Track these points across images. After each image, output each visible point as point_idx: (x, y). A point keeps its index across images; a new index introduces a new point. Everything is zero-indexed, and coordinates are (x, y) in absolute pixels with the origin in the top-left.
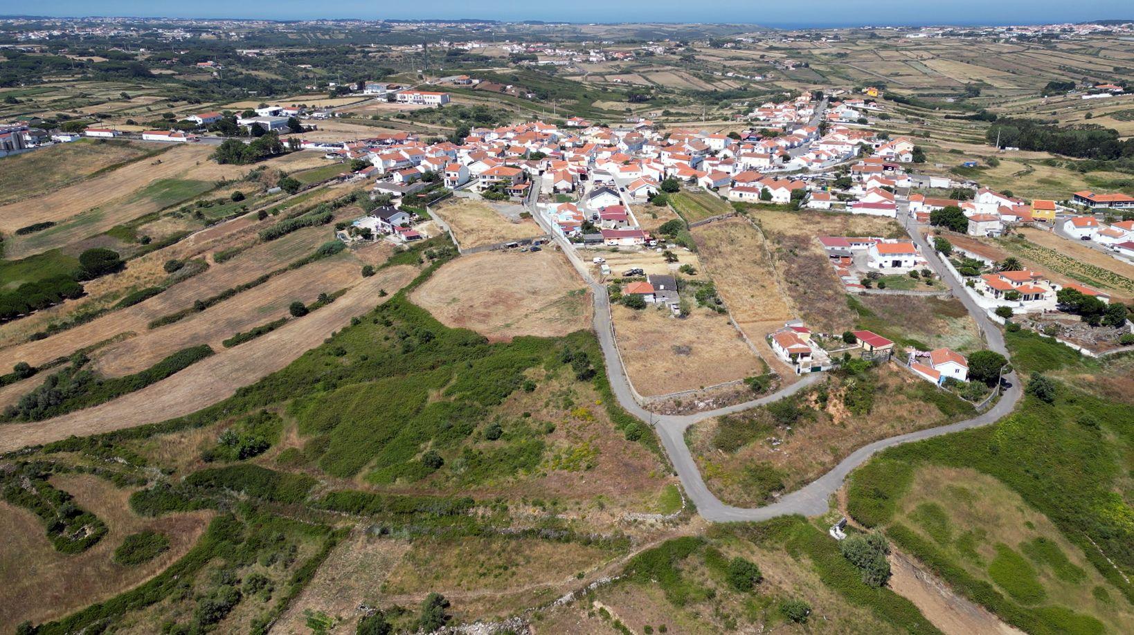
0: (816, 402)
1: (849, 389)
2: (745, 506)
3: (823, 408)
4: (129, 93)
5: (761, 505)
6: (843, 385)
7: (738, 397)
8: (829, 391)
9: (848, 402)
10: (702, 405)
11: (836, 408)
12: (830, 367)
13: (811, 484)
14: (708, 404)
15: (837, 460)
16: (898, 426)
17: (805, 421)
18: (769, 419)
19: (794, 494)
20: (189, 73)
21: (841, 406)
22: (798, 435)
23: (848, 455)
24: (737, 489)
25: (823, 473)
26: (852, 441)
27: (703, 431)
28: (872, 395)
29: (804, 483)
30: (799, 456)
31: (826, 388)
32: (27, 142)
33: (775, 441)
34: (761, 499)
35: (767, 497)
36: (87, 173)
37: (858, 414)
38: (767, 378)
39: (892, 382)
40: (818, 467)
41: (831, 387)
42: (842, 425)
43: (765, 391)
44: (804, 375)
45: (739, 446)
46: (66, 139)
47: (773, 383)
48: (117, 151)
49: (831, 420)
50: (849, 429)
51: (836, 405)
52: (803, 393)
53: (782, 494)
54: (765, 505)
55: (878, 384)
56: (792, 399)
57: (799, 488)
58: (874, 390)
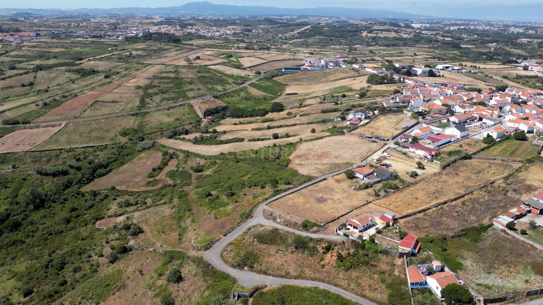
0: (323, 248)
1: (349, 254)
2: (226, 262)
3: (324, 253)
4: (418, 53)
5: (233, 266)
6: (348, 249)
7: (295, 225)
8: (336, 248)
9: (340, 258)
10: (279, 220)
11: (330, 258)
12: (354, 239)
13: (268, 276)
14: (281, 221)
15: (296, 278)
16: (352, 286)
17: (306, 252)
18: (290, 241)
19: (255, 274)
20: (481, 48)
21: (335, 258)
22: (295, 255)
23: (307, 279)
24: (232, 254)
25: (282, 276)
26: (318, 275)
27: (261, 229)
28: (361, 264)
29: (265, 273)
30: (280, 263)
31: (335, 245)
32: (331, 66)
33: (282, 251)
34: (235, 264)
35: (240, 266)
36: (333, 79)
37: (340, 267)
38: (314, 225)
39: (383, 267)
40: (283, 273)
41: (339, 246)
42: (323, 266)
43: (308, 230)
44: (338, 234)
45: (267, 243)
46: (344, 66)
47: (315, 229)
48: (353, 73)
49: (321, 261)
50: (324, 270)
51: (332, 256)
52: (321, 240)
53: (249, 270)
54: (235, 268)
55: (373, 263)
56: (311, 239)
57: (261, 274)
58: (366, 263)
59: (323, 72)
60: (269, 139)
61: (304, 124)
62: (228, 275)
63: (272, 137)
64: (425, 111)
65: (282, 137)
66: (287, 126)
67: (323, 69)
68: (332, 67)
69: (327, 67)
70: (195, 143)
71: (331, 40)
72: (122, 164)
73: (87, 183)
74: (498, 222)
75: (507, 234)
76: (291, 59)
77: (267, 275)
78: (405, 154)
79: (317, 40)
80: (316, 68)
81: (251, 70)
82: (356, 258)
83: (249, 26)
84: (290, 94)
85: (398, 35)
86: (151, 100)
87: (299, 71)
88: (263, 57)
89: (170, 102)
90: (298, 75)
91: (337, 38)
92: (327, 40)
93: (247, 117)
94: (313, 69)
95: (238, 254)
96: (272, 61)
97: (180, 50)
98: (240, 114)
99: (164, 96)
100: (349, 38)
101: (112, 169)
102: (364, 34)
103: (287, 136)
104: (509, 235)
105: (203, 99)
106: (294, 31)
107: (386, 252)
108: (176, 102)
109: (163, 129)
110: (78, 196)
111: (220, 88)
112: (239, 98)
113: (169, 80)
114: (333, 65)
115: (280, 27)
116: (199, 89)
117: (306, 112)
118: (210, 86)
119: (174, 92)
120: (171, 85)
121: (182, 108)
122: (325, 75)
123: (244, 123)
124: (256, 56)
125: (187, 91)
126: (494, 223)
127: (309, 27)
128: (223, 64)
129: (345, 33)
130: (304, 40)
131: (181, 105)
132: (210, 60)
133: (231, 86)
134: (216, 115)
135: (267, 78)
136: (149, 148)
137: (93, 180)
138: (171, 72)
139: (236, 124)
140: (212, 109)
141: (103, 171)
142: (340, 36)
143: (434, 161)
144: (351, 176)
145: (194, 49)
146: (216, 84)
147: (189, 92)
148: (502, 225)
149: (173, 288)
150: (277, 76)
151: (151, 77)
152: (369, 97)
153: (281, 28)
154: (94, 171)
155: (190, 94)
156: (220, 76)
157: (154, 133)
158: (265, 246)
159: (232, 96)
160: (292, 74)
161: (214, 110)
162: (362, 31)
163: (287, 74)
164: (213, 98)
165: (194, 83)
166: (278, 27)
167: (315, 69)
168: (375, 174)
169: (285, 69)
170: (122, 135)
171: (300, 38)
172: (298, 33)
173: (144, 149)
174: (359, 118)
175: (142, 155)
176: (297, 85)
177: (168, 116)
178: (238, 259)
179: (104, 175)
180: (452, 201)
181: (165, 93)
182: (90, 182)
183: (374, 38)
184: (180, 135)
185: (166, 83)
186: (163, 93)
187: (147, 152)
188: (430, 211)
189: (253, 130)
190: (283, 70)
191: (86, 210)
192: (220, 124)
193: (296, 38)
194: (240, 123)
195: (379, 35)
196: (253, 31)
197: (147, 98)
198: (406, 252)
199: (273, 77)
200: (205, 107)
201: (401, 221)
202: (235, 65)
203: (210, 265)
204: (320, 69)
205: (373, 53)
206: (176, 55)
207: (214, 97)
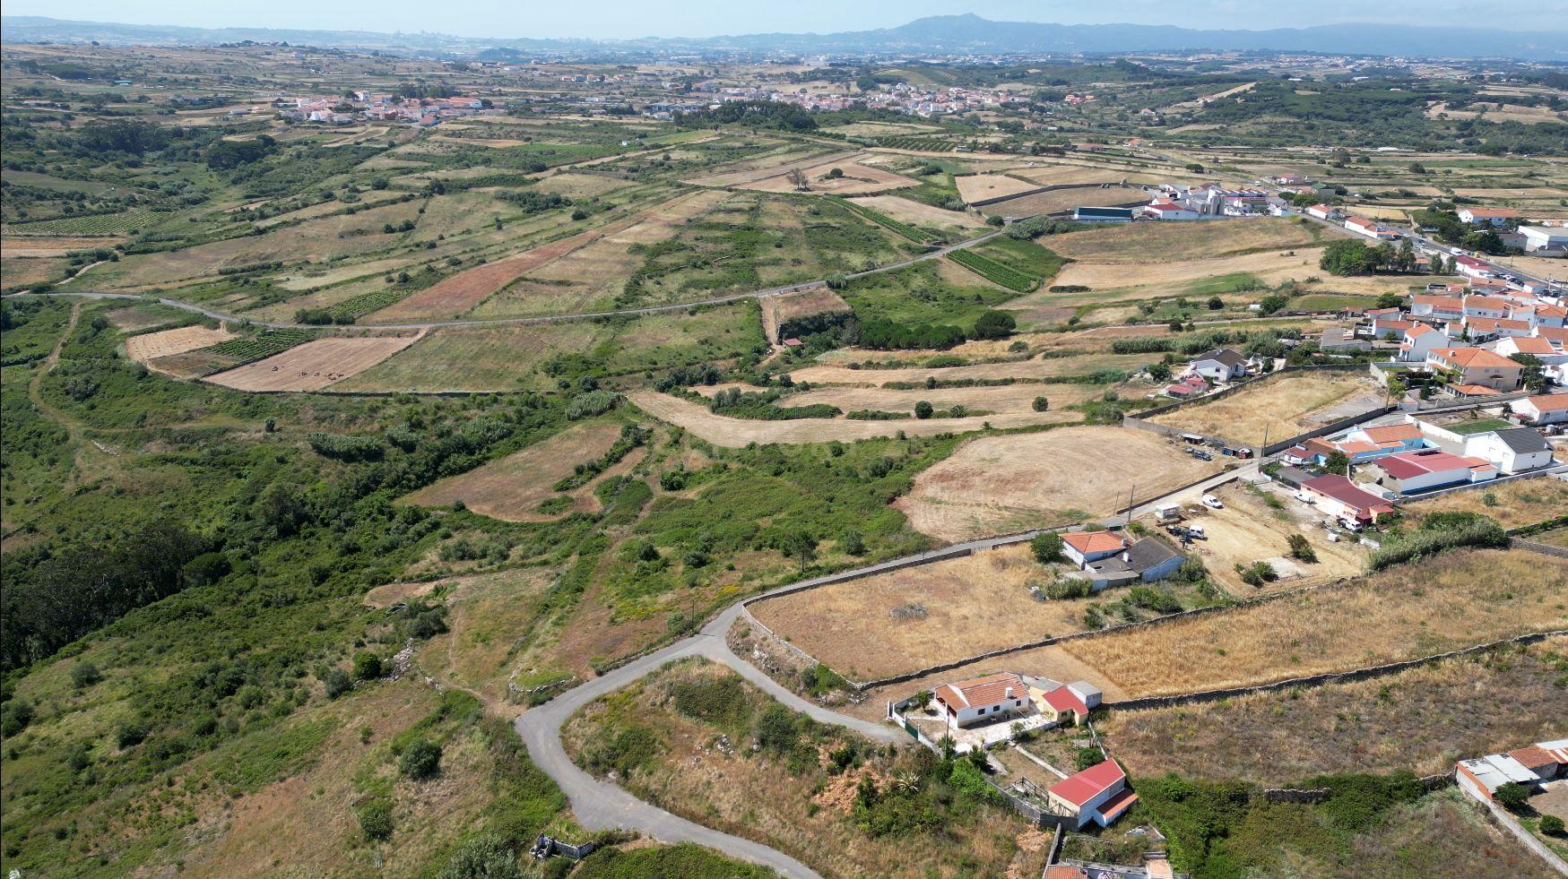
0: (832, 756)
1: (895, 788)
2: (568, 747)
3: (832, 772)
5: (581, 764)
6: (897, 775)
7: (790, 675)
8: (868, 763)
9: (869, 796)
10: (757, 652)
11: (841, 792)
12: (929, 744)
13: (659, 809)
14: (761, 657)
15: (731, 829)
17: (783, 759)
18: (756, 717)
19: (629, 796)
21: (853, 792)
22: (752, 764)
23: (757, 841)
24: (592, 729)
25: (693, 818)
26: (788, 835)
27: (695, 671)
28: (919, 826)
29: (654, 799)
30: (705, 778)
31: (868, 754)
32: (1237, 209)
33: (723, 744)
34: (588, 758)
35: (597, 766)
36: (1225, 250)
37: (857, 823)
38: (836, 683)
39: (981, 847)
40: (701, 810)
41: (877, 758)
42: (814, 811)
43: (816, 695)
44: (893, 723)
45: (699, 715)
46: (1278, 212)
47: (834, 695)
48: (1300, 235)
49: (815, 793)
50: (813, 821)
51: (850, 785)
52: (832, 732)
53: (618, 782)
54: (584, 768)
55: (956, 829)
56: (810, 724)
57: (642, 799)
58: (937, 826)
59: (1201, 227)
60: (908, 415)
61: (1037, 381)
62: (554, 785)
63: (913, 413)
64: (1441, 373)
65: (942, 415)
66: (986, 383)
67: (1204, 217)
68: (1237, 214)
69: (1218, 211)
70: (714, 410)
71: (1311, 127)
72: (518, 446)
73: (417, 487)
74: (1471, 775)
75: (1494, 821)
76: (1117, 184)
77: (658, 805)
78: (1276, 505)
79: (1264, 128)
80: (1183, 215)
81: (979, 213)
82: (911, 804)
83: (1064, 83)
84: (1063, 289)
85: (1560, 116)
86: (659, 283)
87: (1126, 221)
88: (1028, 174)
89: (705, 292)
90: (1117, 232)
91: (1333, 123)
92: (1295, 129)
93: (898, 347)
94: (1171, 214)
95: (605, 733)
96: (1055, 188)
97: (801, 150)
98: (880, 336)
99: (696, 275)
100: (1378, 122)
101: (488, 459)
102: (1436, 110)
103: (959, 412)
104: (1499, 827)
105: (796, 290)
106: (1194, 99)
107: (1004, 804)
108: (722, 294)
109: (659, 365)
110: (380, 517)
111: (857, 260)
112: (904, 292)
113: (727, 233)
114: (1241, 205)
115: (1155, 86)
116: (797, 262)
117: (1069, 347)
118: (831, 254)
119: (727, 265)
120: (726, 246)
121: (730, 310)
122: (1206, 236)
123: (878, 366)
124: (1013, 172)
125: (762, 264)
126: (1460, 777)
127: (1248, 86)
128: (901, 192)
129: (1369, 107)
130: (1217, 126)
131: (730, 303)
132: (867, 181)
133: (891, 257)
134: (815, 337)
135: (1017, 238)
136: (600, 413)
137: (432, 480)
138: (738, 210)
139: (855, 367)
140: (806, 319)
141: (462, 459)
142: (1347, 115)
143: (1362, 541)
144: (1049, 553)
145: (840, 150)
146: (851, 250)
147: (767, 268)
148: (1482, 788)
149: (404, 791)
150: (1052, 232)
151: (683, 222)
152: (1291, 314)
153: (1155, 91)
154: (442, 457)
155: (766, 274)
156: (870, 227)
157: (631, 373)
158: (687, 721)
159: (884, 286)
160: (1100, 227)
161: (812, 323)
162: (1430, 103)
163: (1087, 228)
164: (825, 289)
165: (791, 244)
166: (1148, 87)
167: (1179, 217)
168: (1126, 557)
169: (1082, 212)
170: (548, 372)
171: (1208, 121)
172: (1206, 105)
173: (587, 413)
174: (1206, 378)
175: (577, 428)
176: (1103, 262)
177: (685, 331)
178: (600, 744)
179: (463, 470)
180: (1345, 678)
181: (700, 267)
182: (425, 484)
183: (1465, 126)
184: (692, 384)
185: (716, 240)
186: (695, 266)
187: (592, 421)
188: (1243, 699)
189: (887, 386)
190: (1076, 216)
191: (377, 554)
192: (815, 362)
193: (1196, 121)
194: (869, 365)
195: (1486, 116)
196: (1068, 99)
197: (650, 278)
198: (1068, 814)
199: (1037, 234)
200: (788, 312)
201: (1121, 716)
202: (935, 196)
203: (523, 747)
204: (1193, 216)
205: (1423, 172)
206: (783, 164)
207: (831, 285)
